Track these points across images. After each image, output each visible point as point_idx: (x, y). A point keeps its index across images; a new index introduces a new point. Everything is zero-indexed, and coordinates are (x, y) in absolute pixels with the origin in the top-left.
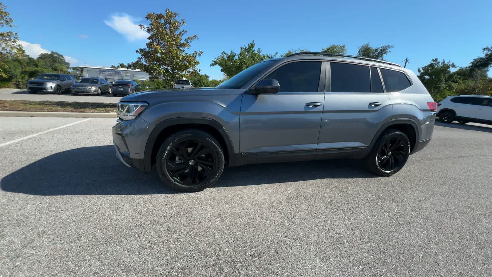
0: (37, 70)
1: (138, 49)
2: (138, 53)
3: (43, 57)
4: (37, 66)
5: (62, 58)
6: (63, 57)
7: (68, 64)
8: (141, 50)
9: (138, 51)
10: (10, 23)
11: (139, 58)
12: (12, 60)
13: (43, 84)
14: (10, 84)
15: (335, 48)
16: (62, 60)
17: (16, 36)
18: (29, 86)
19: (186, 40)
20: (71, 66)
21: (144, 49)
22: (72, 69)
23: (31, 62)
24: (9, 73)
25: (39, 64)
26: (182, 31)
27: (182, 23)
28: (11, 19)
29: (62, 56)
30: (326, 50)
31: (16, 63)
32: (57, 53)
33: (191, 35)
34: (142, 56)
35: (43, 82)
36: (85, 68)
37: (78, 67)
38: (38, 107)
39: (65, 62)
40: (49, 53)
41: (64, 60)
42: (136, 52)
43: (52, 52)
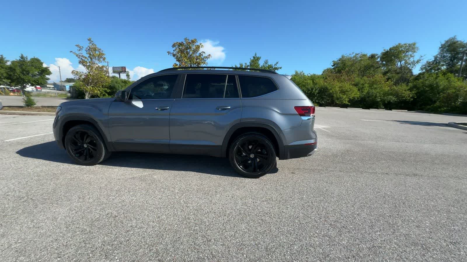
15: (401, 47)
30: (389, 50)
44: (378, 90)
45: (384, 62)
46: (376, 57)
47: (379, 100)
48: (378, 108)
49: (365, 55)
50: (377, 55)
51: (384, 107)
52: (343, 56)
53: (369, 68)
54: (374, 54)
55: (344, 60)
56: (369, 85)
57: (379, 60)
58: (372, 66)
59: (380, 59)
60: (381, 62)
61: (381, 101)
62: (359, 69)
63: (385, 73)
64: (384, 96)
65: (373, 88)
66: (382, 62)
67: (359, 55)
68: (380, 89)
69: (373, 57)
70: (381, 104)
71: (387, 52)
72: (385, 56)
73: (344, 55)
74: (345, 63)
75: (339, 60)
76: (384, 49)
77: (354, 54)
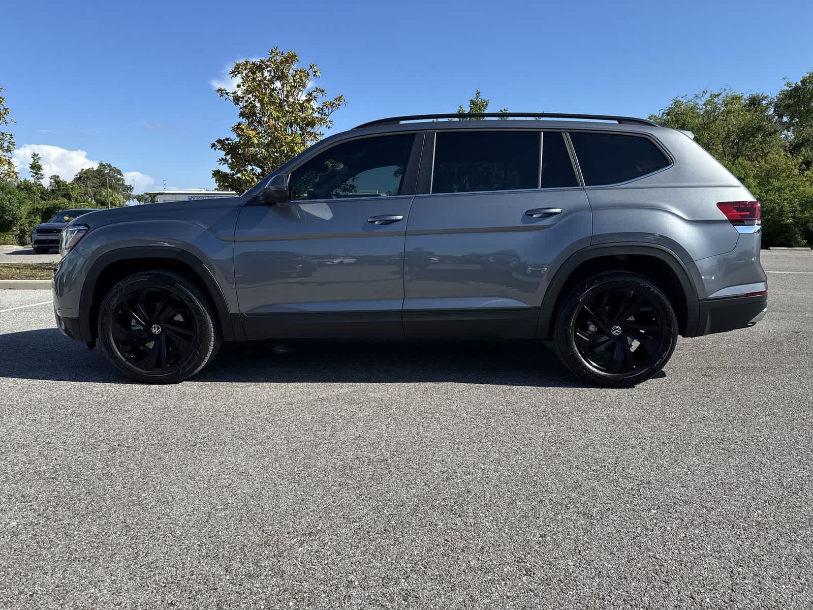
0: (57, 205)
1: (214, 141)
2: (215, 149)
3: (83, 177)
4: (69, 197)
5: (119, 176)
6: (121, 175)
7: (130, 188)
8: (219, 141)
9: (214, 144)
10: (5, 116)
11: (220, 160)
12: (18, 186)
13: (60, 231)
14: (9, 237)
16: (119, 180)
17: (11, 140)
18: (36, 237)
19: (320, 110)
20: (135, 193)
21: (227, 139)
22: (135, 200)
23: (59, 190)
24: (9, 214)
25: (74, 194)
26: (314, 91)
27: (311, 72)
28: (6, 109)
29: (119, 172)
31: (24, 194)
32: (109, 166)
33: (330, 98)
34: (227, 154)
35: (61, 229)
36: (159, 196)
37: (147, 194)
38: (29, 272)
39: (123, 184)
40: (96, 167)
41: (123, 180)
42: (212, 147)
43: (101, 165)
44: (787, 194)
45: (785, 119)
46: (764, 102)
47: (790, 221)
48: (789, 245)
49: (735, 99)
50: (765, 98)
51: (805, 241)
52: (677, 103)
53: (752, 135)
54: (758, 96)
55: (682, 114)
56: (758, 181)
57: (771, 112)
58: (760, 129)
59: (775, 111)
60: (776, 117)
61: (795, 224)
62: (726, 137)
63: (794, 149)
64: (802, 212)
65: (771, 190)
66: (781, 116)
67: (720, 97)
68: (790, 191)
69: (754, 102)
70: (796, 233)
71: (797, 89)
72: (791, 102)
73: (679, 98)
74: (685, 120)
75: (668, 114)
76: (787, 81)
77: (707, 97)
